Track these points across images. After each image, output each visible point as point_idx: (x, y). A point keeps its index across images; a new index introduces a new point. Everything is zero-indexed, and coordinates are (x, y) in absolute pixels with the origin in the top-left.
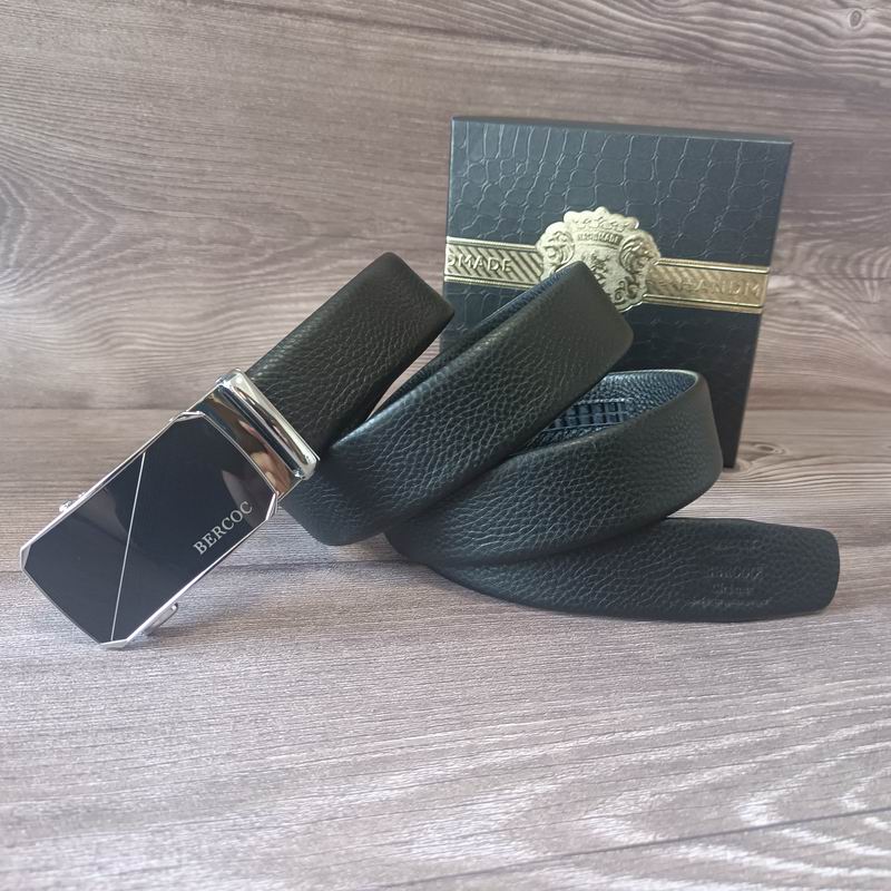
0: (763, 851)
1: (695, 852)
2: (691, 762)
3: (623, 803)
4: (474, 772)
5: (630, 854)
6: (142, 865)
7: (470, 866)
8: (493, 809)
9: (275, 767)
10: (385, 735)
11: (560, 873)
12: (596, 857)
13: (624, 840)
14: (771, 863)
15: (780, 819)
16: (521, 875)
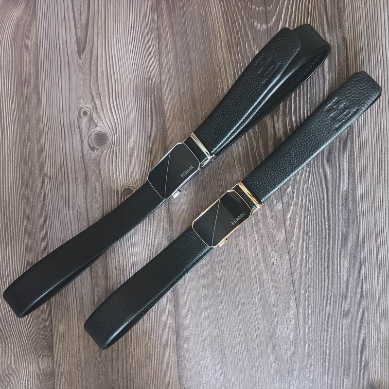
0: (289, 209)
1: (288, 222)
2: (263, 213)
3: (275, 232)
4: (265, 261)
5: (288, 235)
6: (286, 325)
7: (289, 266)
8: (275, 259)
9: (259, 301)
10: (250, 278)
11: (291, 249)
12: (288, 241)
13: (284, 235)
14: (292, 208)
15: (281, 201)
16: (291, 257)
